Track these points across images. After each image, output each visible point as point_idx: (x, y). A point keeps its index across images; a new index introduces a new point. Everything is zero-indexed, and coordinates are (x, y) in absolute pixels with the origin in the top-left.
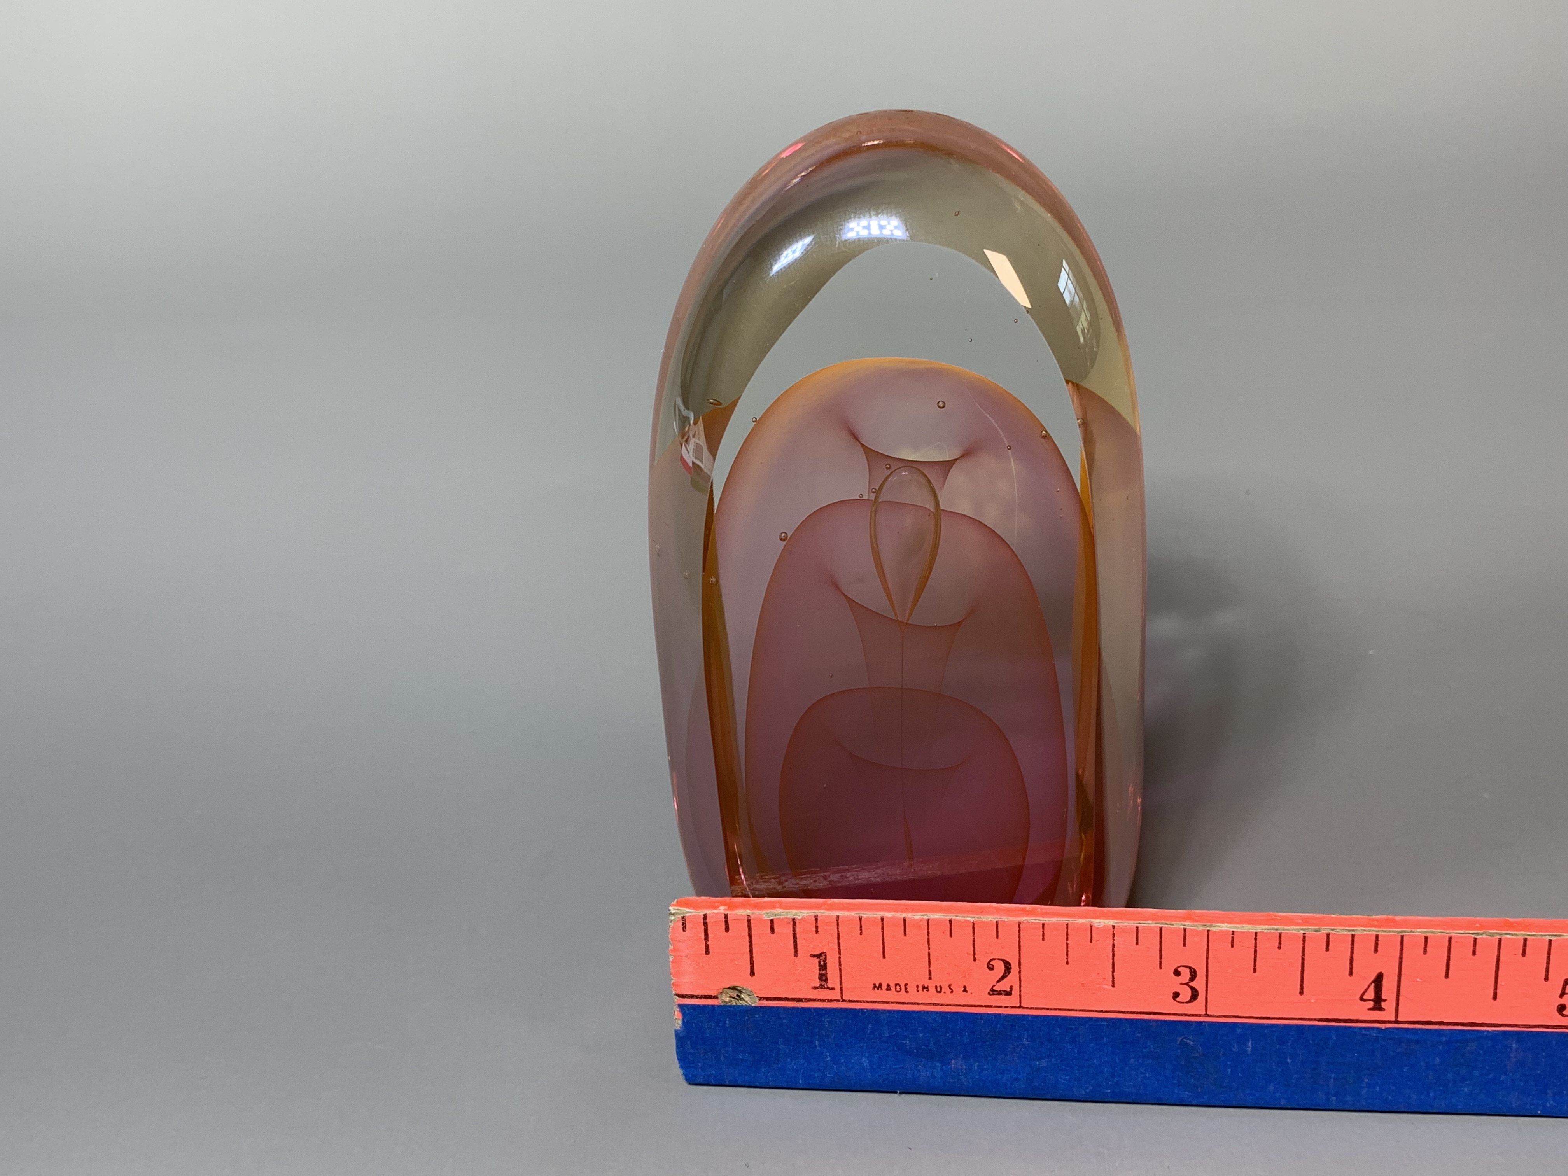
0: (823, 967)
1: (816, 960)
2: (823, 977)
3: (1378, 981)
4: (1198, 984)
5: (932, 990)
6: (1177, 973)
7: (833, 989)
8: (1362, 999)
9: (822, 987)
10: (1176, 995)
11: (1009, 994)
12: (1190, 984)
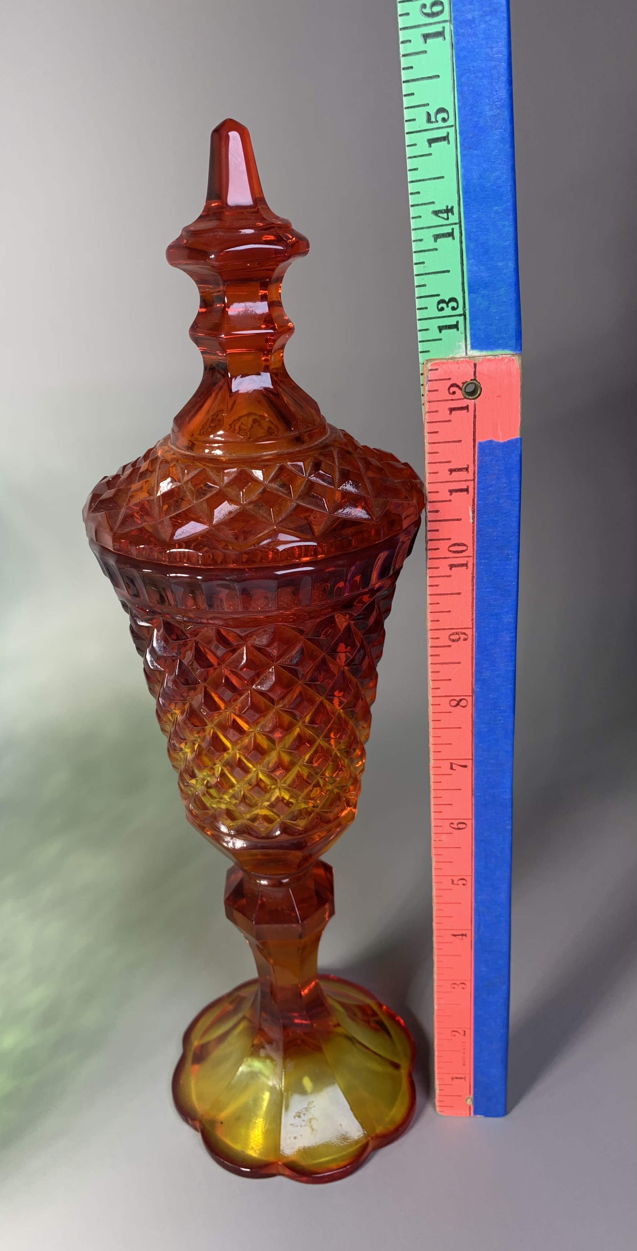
0: (457, 1078)
1: (454, 1080)
2: (461, 1078)
3: (454, 935)
4: (458, 983)
5: (464, 1051)
6: (454, 988)
7: (465, 1077)
8: (462, 939)
9: (465, 1079)
10: (463, 988)
11: (465, 1031)
12: (458, 984)
